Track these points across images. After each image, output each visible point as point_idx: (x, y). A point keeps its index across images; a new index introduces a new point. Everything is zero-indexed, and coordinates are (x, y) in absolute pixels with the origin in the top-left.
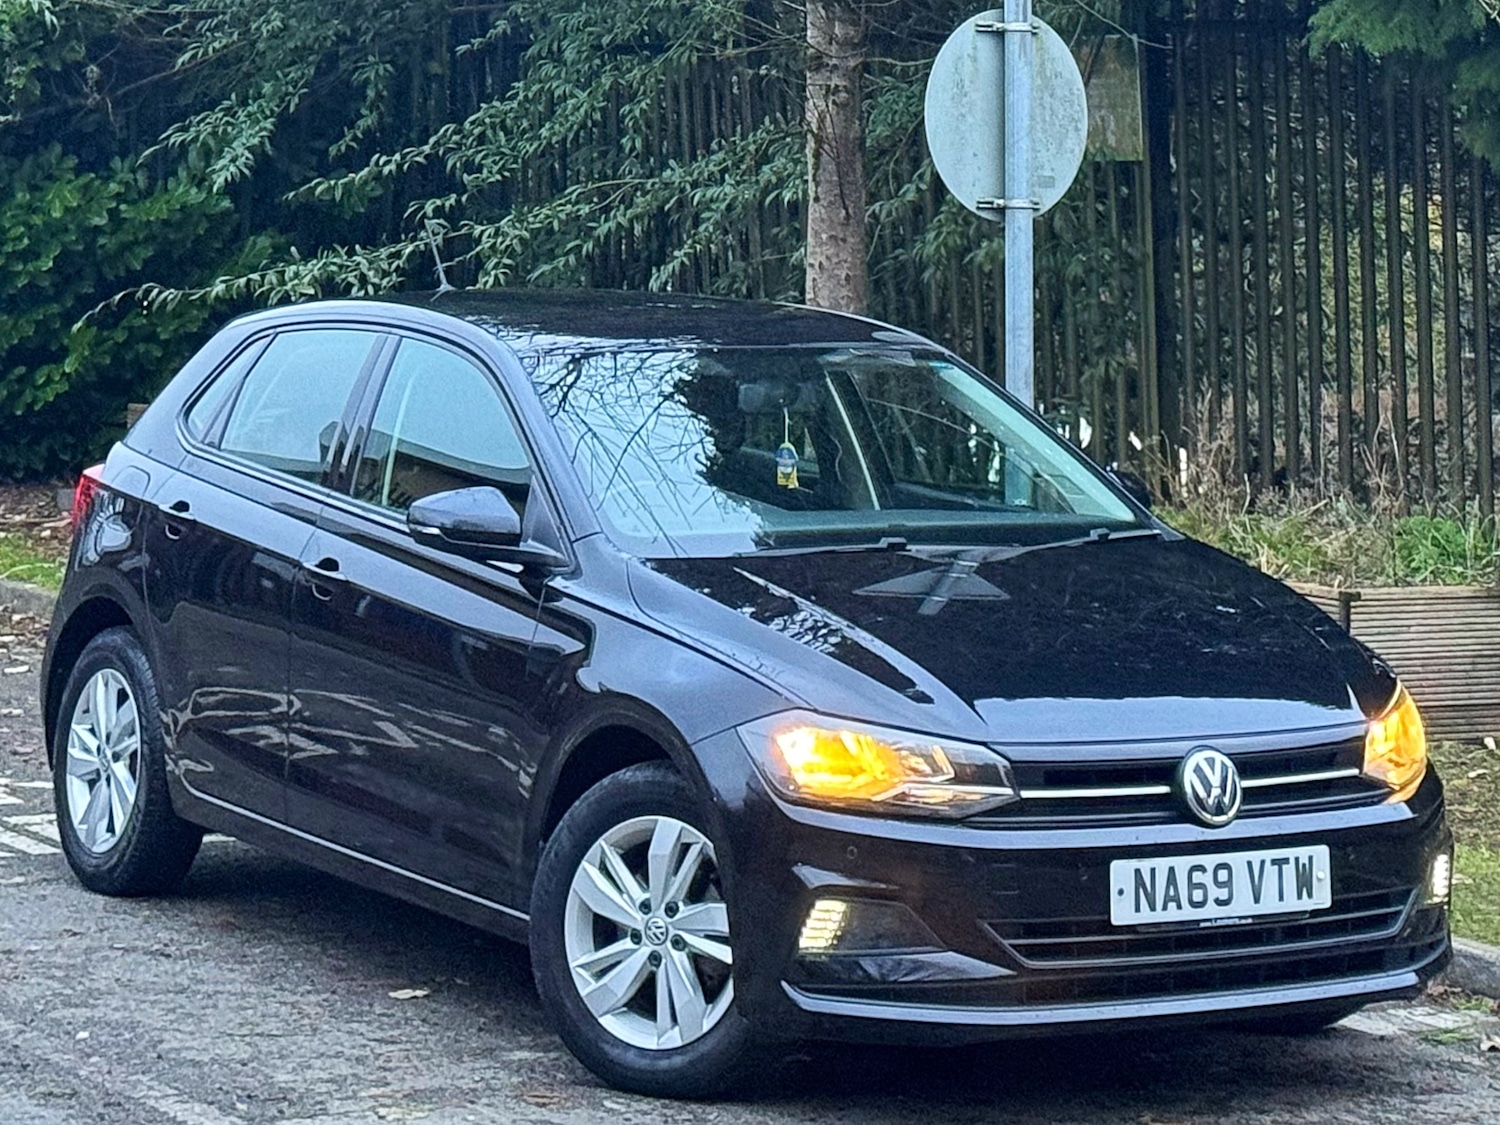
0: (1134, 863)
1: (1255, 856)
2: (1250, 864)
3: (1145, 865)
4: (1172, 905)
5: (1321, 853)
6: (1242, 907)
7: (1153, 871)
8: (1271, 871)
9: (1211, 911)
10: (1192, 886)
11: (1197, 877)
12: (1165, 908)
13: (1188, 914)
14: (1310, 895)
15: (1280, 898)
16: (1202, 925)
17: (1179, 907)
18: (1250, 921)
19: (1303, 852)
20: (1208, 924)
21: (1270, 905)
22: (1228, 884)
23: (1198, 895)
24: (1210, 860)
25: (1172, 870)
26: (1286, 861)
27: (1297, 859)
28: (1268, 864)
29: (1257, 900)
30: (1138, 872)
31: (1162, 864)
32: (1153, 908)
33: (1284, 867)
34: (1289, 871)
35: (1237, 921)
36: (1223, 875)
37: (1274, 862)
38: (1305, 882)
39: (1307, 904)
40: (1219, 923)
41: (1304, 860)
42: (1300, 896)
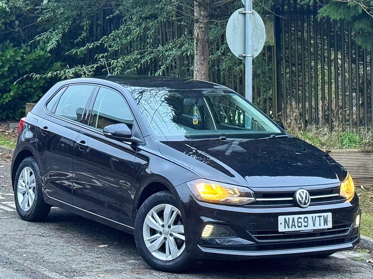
0: (284, 217)
1: (314, 215)
2: (312, 217)
3: (287, 217)
4: (293, 227)
5: (330, 214)
6: (311, 227)
7: (289, 218)
8: (318, 219)
9: (303, 228)
10: (298, 222)
11: (300, 220)
12: (292, 227)
13: (297, 229)
14: (327, 225)
15: (320, 225)
16: (301, 232)
17: (295, 227)
18: (312, 231)
19: (325, 214)
20: (302, 232)
21: (317, 227)
22: (307, 222)
23: (300, 225)
24: (303, 216)
25: (293, 218)
26: (321, 216)
27: (324, 216)
28: (317, 217)
29: (314, 226)
30: (285, 219)
31: (291, 217)
32: (289, 227)
33: (321, 218)
34: (322, 219)
35: (309, 231)
36: (306, 220)
37: (318, 217)
38: (326, 221)
39: (326, 227)
40: (305, 231)
41: (326, 216)
42: (324, 225)
